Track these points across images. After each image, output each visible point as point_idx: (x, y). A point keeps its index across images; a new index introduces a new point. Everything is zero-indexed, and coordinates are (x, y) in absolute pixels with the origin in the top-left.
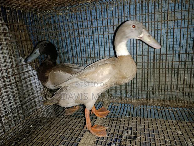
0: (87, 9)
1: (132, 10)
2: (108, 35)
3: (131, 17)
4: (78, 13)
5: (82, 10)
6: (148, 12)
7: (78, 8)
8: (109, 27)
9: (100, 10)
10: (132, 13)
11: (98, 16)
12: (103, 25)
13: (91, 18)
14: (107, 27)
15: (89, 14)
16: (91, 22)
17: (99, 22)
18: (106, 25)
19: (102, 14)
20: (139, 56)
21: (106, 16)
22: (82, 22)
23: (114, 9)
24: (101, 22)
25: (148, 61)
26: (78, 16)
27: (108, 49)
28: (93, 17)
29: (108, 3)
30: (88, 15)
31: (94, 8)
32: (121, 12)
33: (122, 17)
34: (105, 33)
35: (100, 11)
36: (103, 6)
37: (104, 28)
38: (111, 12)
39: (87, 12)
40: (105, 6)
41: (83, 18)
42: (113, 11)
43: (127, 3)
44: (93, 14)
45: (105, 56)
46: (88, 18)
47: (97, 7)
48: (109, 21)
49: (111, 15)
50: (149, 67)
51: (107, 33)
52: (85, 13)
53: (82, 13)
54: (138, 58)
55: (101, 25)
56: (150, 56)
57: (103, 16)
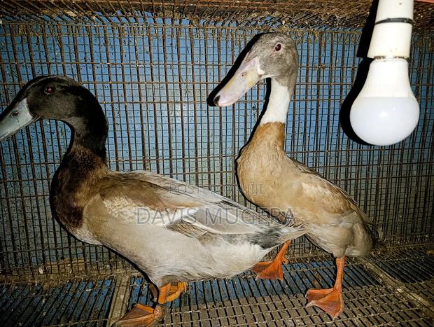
0: (64, 31)
1: (183, 51)
2: (126, 106)
3: (181, 66)
4: (34, 40)
5: (47, 31)
6: (219, 62)
7: (34, 27)
8: (128, 87)
9: (103, 41)
10: (182, 57)
11: (96, 56)
12: (110, 79)
13: (76, 57)
14: (120, 86)
15: (68, 46)
16: (75, 69)
17: (97, 71)
18: (120, 79)
19: (107, 50)
20: (201, 158)
21: (118, 57)
22: (49, 65)
23: (139, 41)
24: (105, 71)
25: (222, 169)
26: (34, 47)
27: (125, 141)
28: (81, 56)
29: (125, 26)
30: (65, 49)
31: (85, 32)
32: (158, 53)
33: (159, 64)
34: (115, 100)
35: (102, 44)
36: (109, 32)
37: (114, 86)
38: (132, 49)
39: (65, 40)
40: (116, 31)
41: (51, 56)
42: (138, 48)
43: (172, 33)
44: (80, 49)
45: (117, 159)
46: (66, 56)
47: (94, 32)
48: (127, 72)
49: (133, 57)
50: (224, 183)
51: (122, 100)
52: (57, 42)
53: (49, 41)
54: (199, 163)
55: (106, 79)
56: (224, 158)
57: (111, 56)
